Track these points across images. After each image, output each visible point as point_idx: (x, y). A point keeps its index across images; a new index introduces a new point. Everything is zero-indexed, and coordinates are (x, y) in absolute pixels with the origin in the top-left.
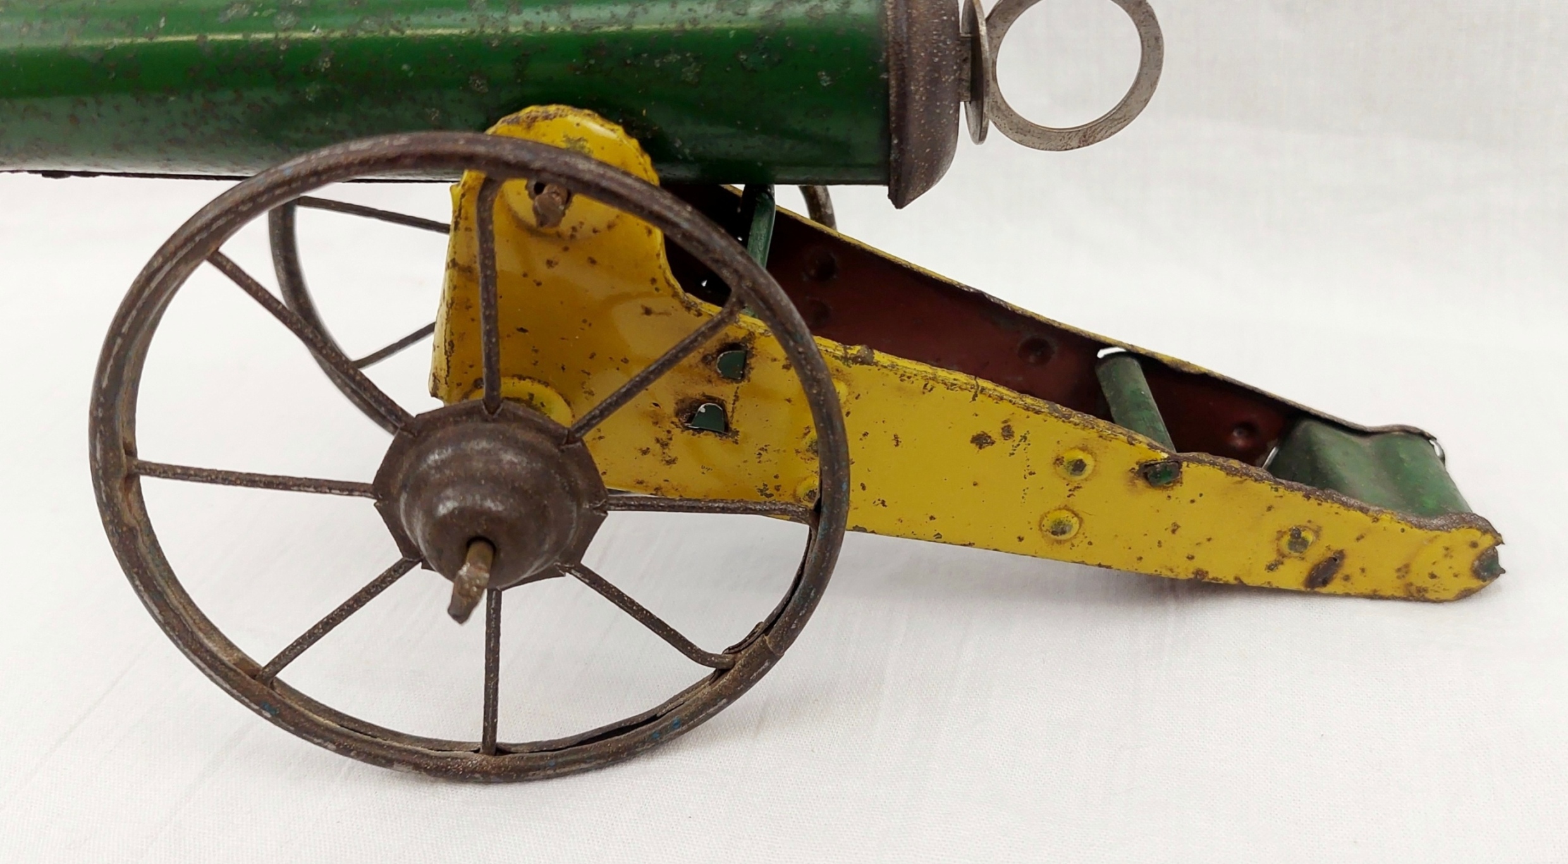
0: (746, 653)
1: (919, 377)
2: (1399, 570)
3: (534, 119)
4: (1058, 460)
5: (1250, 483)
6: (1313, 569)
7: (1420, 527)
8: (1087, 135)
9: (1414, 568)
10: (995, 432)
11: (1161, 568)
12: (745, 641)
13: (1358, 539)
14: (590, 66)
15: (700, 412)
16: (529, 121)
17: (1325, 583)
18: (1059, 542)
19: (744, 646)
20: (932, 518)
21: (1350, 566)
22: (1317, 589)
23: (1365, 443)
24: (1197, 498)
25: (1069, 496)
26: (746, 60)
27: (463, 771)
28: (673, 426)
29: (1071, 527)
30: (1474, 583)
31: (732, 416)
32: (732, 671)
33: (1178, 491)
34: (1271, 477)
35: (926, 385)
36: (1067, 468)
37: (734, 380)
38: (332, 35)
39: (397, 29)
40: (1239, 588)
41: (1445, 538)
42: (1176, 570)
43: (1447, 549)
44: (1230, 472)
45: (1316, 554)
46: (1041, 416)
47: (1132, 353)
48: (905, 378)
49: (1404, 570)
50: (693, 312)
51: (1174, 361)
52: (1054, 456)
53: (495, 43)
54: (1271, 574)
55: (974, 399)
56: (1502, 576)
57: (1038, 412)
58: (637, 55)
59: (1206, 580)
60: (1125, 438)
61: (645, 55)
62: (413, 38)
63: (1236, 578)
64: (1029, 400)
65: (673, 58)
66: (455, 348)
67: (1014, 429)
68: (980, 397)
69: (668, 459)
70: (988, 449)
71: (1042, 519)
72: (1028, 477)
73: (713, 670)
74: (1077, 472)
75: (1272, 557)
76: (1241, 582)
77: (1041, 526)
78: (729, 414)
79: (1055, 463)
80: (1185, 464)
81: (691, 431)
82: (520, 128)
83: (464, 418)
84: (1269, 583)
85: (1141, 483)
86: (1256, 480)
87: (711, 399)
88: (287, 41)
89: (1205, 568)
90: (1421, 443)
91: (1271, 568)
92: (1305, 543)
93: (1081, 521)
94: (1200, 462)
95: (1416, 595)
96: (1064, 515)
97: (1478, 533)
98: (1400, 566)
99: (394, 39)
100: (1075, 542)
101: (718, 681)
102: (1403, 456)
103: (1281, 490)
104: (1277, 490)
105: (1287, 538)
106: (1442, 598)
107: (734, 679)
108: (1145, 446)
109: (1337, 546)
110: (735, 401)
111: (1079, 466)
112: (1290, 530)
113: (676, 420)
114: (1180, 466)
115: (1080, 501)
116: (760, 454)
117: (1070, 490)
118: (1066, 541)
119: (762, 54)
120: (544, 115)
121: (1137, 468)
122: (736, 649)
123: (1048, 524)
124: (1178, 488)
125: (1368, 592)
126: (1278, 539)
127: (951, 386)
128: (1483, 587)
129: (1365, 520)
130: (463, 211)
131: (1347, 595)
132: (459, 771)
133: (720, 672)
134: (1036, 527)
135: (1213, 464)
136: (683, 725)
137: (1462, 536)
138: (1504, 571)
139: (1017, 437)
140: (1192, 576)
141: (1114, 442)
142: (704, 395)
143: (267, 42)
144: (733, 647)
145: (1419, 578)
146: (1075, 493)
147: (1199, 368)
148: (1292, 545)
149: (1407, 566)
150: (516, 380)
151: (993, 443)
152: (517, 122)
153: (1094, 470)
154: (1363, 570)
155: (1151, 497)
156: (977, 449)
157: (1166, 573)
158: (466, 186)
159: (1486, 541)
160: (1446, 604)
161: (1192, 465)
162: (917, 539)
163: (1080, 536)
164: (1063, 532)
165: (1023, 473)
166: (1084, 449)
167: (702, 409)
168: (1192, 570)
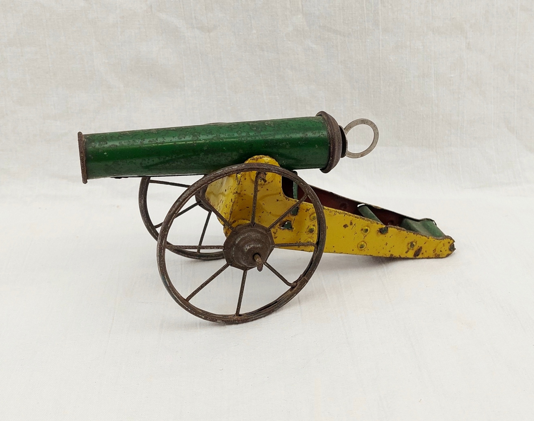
0: (300, 282)
1: (333, 211)
2: (433, 251)
3: (258, 159)
4: (362, 229)
5: (402, 231)
6: (415, 252)
7: (437, 239)
8: (362, 154)
9: (437, 250)
10: (348, 224)
11: (384, 254)
12: (298, 279)
13: (425, 243)
14: (266, 146)
15: (286, 224)
16: (257, 159)
17: (418, 255)
18: (361, 250)
19: (298, 280)
20: (334, 247)
21: (423, 251)
22: (416, 257)
23: (419, 223)
24: (391, 236)
25: (364, 238)
26: (300, 143)
27: (233, 321)
28: (278, 228)
29: (365, 246)
30: (450, 252)
31: (293, 224)
32: (297, 287)
33: (387, 235)
34: (406, 230)
35: (335, 214)
36: (364, 231)
37: (295, 215)
38: (207, 141)
39: (222, 140)
40: (400, 259)
41: (443, 242)
42: (387, 255)
43: (443, 244)
44: (398, 229)
45: (416, 248)
46: (359, 219)
47: (366, 205)
48: (331, 212)
49: (435, 250)
50: (288, 200)
51: (375, 206)
52: (361, 229)
53: (245, 142)
54: (407, 254)
55: (344, 216)
56: (455, 250)
57: (358, 218)
58: (276, 143)
59: (393, 257)
60: (376, 223)
61: (278, 143)
62: (226, 141)
63: (399, 256)
64: (356, 215)
65: (284, 143)
66: (232, 213)
67: (353, 223)
68: (346, 215)
69: (275, 237)
70: (347, 228)
71: (358, 245)
72: (355, 234)
73: (290, 287)
74: (366, 232)
75: (407, 250)
76: (400, 256)
77: (357, 246)
78: (292, 224)
79: (361, 230)
80: (389, 228)
81: (282, 229)
82: (255, 161)
83: (247, 227)
84: (406, 256)
85: (379, 233)
86: (403, 231)
87: (288, 221)
88: (196, 143)
89: (393, 254)
90: (431, 222)
91: (406, 252)
92: (414, 245)
93: (366, 244)
94: (392, 227)
95: (437, 257)
96: (363, 243)
97: (450, 240)
98: (433, 250)
99: (222, 142)
100: (365, 250)
101: (293, 290)
102: (429, 225)
103: (409, 233)
104: (408, 233)
105: (410, 245)
106: (443, 257)
107: (298, 288)
108: (380, 224)
109: (420, 246)
110: (294, 220)
111: (367, 230)
112: (410, 242)
113: (279, 227)
114: (388, 228)
115: (366, 240)
116: (297, 234)
117: (364, 237)
118: (363, 250)
119: (303, 142)
120: (260, 157)
121: (379, 230)
122: (297, 282)
123: (359, 246)
124: (387, 234)
125: (427, 257)
126: (408, 245)
127: (340, 213)
128: (451, 253)
129: (426, 238)
130: (241, 180)
131: (423, 258)
132: (232, 320)
133: (293, 288)
134: (356, 246)
135: (394, 228)
136: (285, 302)
137: (446, 241)
138: (455, 249)
139: (353, 225)
140: (390, 256)
141: (374, 224)
142: (287, 220)
143: (191, 144)
144: (295, 281)
145: (438, 252)
146: (365, 237)
147: (381, 208)
148: (411, 246)
149: (435, 249)
150: (243, 220)
151: (348, 226)
152: (254, 159)
153: (370, 231)
154: (426, 251)
155: (382, 236)
156: (344, 228)
157: (385, 256)
158: (242, 174)
159: (451, 242)
160: (444, 258)
161: (390, 228)
162: (330, 253)
163: (366, 248)
164: (363, 247)
165: (354, 233)
166: (367, 226)
167: (286, 223)
168: (390, 254)
